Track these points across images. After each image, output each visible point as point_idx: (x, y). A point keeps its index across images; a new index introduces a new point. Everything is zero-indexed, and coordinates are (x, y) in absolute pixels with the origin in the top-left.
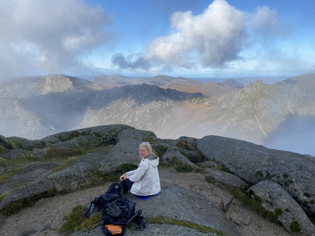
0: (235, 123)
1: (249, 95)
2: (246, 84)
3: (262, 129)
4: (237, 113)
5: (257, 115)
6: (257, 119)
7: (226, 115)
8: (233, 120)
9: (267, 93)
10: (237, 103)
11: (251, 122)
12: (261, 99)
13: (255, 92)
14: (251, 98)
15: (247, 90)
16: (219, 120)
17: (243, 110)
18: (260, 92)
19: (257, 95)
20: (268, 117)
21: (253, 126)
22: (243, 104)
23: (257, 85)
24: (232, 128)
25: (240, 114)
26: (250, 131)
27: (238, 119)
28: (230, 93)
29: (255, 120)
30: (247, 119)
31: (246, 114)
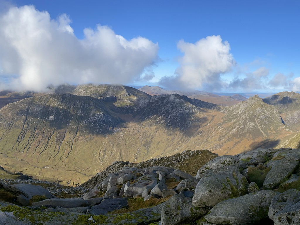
0: (242, 125)
1: (251, 105)
2: (248, 98)
4: (243, 117)
5: (256, 119)
6: (256, 121)
7: (235, 119)
8: (241, 123)
9: (262, 104)
10: (243, 111)
11: (253, 124)
12: (259, 108)
13: (255, 103)
14: (252, 107)
15: (249, 102)
16: (231, 123)
17: (247, 116)
18: (257, 103)
19: (255, 105)
20: (263, 120)
21: (254, 126)
22: (247, 111)
23: (256, 98)
24: (240, 128)
25: (245, 118)
26: (252, 130)
27: (244, 122)
28: (238, 104)
29: (255, 122)
30: (250, 122)
31: (249, 118)
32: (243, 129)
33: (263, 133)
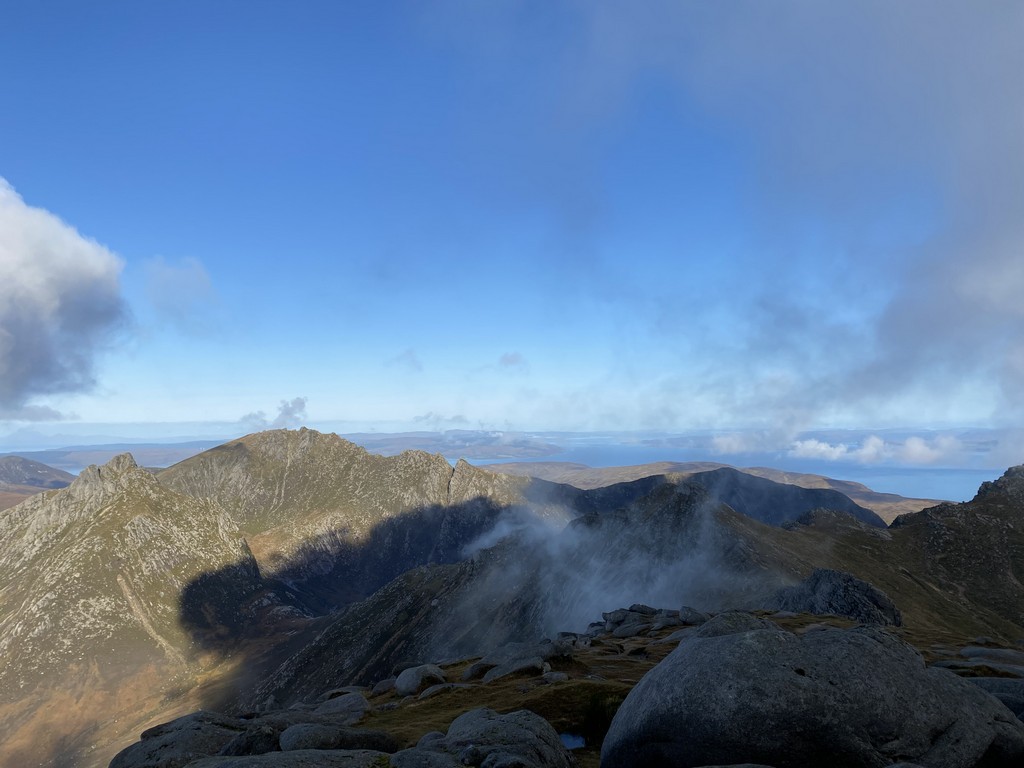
0: (41, 619)
1: (91, 510)
2: (76, 473)
3: (145, 622)
4: (48, 577)
5: (124, 575)
6: (125, 588)
8: (34, 609)
9: (154, 496)
10: (46, 544)
11: (104, 604)
12: (136, 519)
13: (114, 495)
14: (101, 519)
15: (81, 491)
17: (73, 565)
18: (129, 493)
19: (119, 507)
20: (163, 575)
21: (113, 617)
22: (70, 544)
23: (119, 472)
24: (32, 639)
25: (61, 580)
26: (100, 638)
27: (53, 601)
28: (18, 508)
29: (119, 594)
30: (87, 596)
31: (84, 578)
32: (46, 642)
33: (164, 643)
